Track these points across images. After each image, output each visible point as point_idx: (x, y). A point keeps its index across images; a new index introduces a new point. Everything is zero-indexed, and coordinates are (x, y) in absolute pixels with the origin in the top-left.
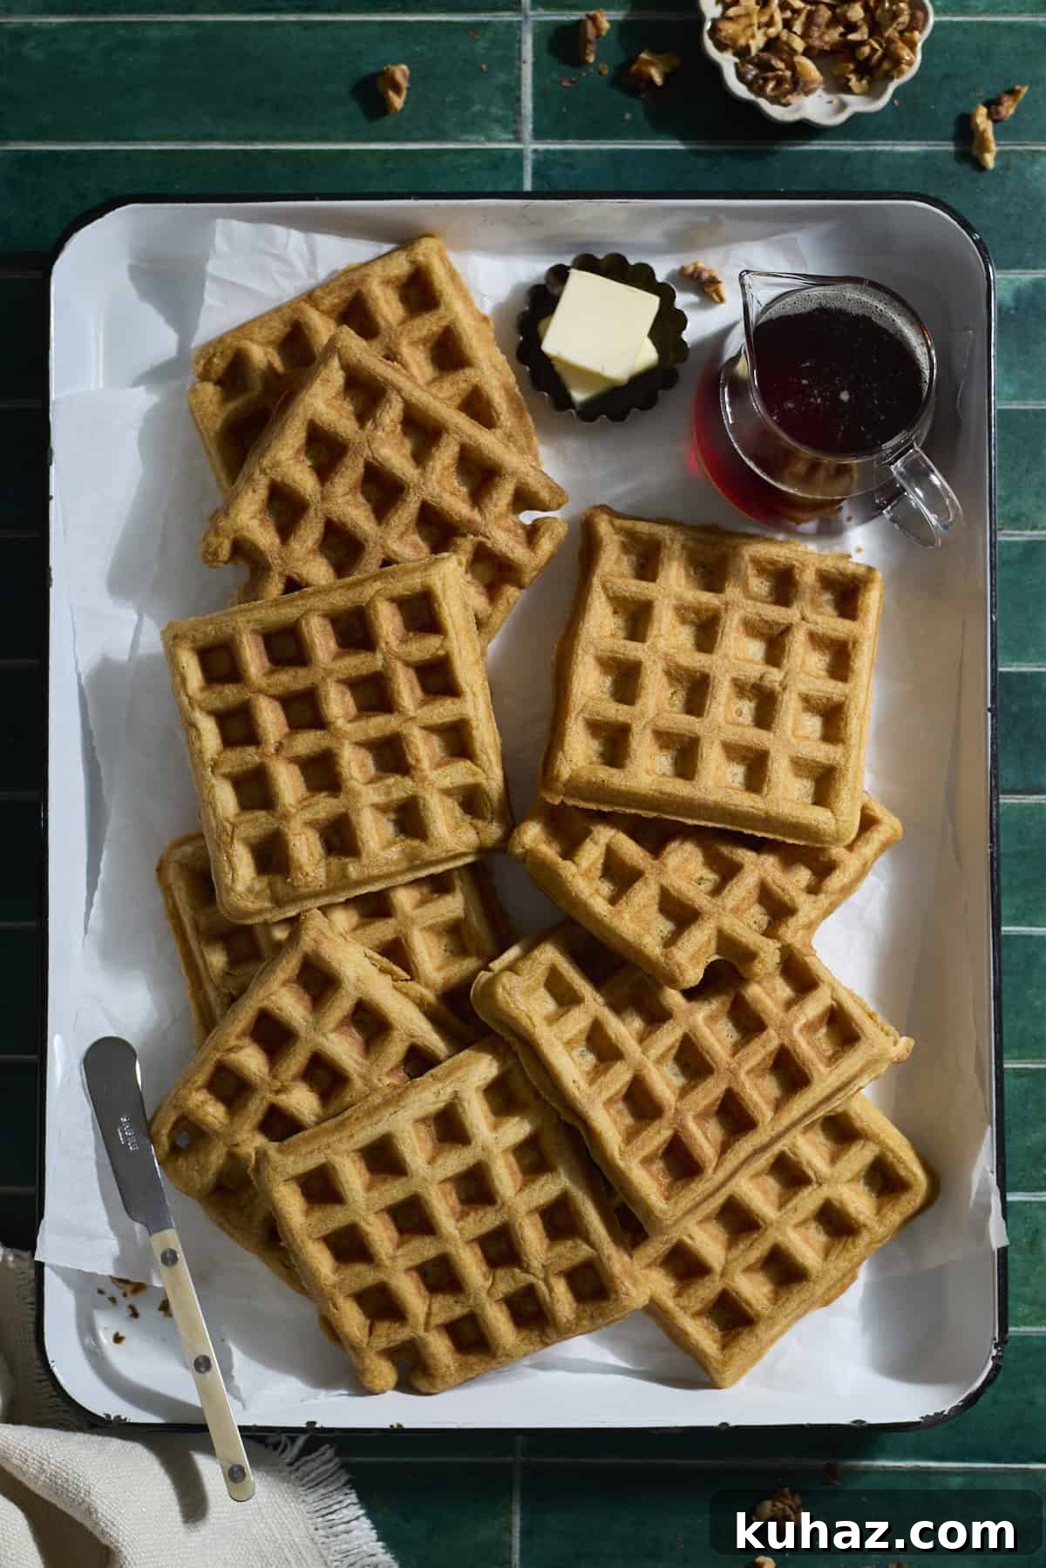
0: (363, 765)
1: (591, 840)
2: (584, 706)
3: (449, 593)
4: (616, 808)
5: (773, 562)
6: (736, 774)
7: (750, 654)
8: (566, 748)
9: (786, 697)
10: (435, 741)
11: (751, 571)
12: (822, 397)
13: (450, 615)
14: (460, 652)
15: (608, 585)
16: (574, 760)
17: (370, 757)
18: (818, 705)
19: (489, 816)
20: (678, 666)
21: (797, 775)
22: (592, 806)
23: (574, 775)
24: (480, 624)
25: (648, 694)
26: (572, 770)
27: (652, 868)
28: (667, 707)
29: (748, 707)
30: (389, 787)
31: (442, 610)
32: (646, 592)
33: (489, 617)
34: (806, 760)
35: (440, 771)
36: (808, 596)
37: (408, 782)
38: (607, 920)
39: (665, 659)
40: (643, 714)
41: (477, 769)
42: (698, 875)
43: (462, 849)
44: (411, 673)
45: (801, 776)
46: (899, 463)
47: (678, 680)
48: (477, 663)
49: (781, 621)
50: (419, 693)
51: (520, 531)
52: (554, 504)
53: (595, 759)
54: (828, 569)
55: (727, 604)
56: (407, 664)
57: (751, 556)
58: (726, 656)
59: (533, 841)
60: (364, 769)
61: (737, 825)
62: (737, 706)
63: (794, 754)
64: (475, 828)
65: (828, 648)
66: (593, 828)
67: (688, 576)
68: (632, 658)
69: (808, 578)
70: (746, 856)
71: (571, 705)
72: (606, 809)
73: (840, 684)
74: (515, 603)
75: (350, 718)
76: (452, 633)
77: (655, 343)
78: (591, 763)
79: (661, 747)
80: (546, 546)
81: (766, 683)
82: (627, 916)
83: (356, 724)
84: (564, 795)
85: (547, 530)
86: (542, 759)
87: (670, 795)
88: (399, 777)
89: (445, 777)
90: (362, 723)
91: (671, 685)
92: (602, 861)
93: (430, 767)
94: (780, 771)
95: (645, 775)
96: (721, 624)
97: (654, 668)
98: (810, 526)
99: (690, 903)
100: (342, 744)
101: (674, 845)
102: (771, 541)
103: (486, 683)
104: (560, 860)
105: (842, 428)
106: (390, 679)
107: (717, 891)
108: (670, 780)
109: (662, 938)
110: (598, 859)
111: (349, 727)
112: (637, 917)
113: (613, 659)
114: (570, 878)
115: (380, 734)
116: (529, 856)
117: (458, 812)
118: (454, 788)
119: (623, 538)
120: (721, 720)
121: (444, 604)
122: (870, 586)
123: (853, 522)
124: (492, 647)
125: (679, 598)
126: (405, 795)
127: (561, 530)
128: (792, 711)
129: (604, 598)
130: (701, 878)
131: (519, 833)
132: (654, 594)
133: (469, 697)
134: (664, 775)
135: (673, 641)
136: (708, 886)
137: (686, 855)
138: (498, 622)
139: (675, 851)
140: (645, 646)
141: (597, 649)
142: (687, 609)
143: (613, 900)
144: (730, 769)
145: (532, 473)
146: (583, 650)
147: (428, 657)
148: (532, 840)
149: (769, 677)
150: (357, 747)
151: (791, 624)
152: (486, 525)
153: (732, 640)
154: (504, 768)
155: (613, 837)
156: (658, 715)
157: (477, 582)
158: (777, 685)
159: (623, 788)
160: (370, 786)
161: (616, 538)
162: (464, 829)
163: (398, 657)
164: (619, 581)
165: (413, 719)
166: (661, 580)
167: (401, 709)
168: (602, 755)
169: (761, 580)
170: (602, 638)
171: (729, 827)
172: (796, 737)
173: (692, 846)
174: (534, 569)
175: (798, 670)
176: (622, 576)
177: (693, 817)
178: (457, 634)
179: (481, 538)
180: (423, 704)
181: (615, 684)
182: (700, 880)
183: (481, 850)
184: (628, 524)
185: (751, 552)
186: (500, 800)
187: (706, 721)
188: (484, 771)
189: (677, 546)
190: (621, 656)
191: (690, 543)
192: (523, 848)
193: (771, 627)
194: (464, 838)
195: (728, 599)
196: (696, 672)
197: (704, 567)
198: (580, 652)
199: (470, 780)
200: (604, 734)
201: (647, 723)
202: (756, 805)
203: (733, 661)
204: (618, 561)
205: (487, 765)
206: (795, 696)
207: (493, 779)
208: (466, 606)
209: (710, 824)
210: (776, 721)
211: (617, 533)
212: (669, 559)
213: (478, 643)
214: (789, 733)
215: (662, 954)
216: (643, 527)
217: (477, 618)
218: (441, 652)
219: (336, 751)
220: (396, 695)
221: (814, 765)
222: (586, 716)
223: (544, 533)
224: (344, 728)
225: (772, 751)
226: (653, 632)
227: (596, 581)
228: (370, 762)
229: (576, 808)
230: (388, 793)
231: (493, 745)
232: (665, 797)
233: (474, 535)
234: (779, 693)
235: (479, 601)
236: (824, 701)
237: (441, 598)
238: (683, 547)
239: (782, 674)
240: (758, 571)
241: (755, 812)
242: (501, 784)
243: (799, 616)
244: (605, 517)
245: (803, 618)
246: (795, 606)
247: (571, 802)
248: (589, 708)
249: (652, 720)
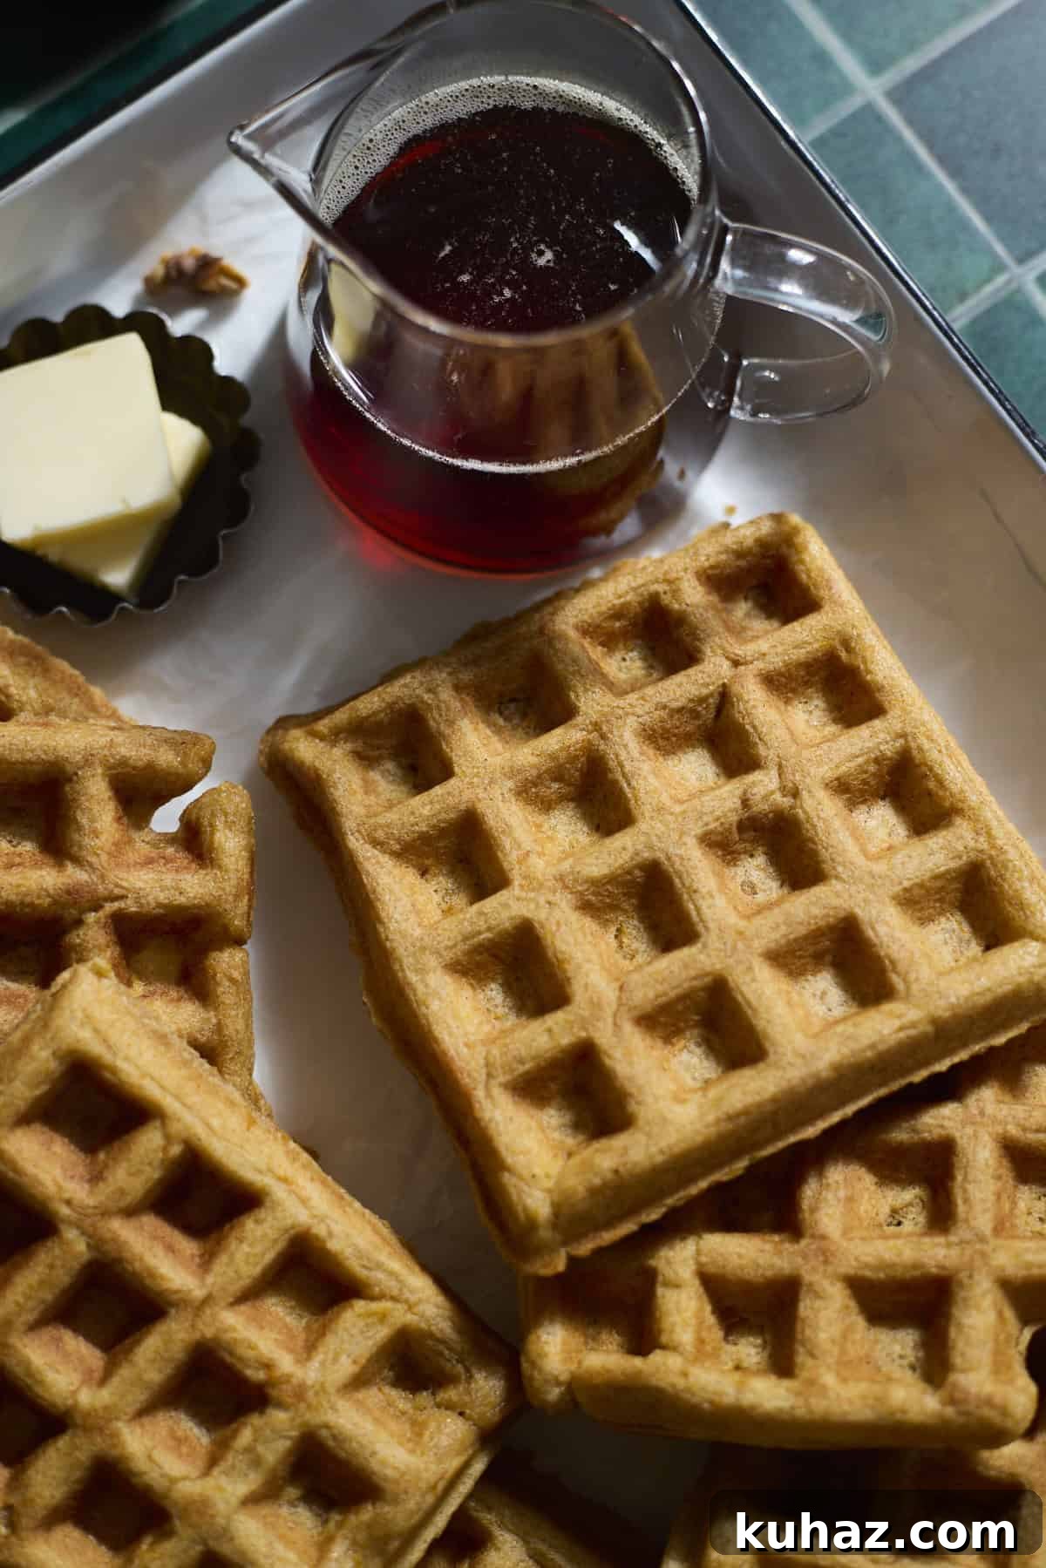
0: (179, 1441)
1: (667, 1284)
2: (487, 1065)
3: (114, 1036)
4: (670, 1201)
5: (617, 614)
6: (824, 993)
7: (693, 783)
8: (509, 1160)
9: (808, 802)
10: (276, 1308)
11: (596, 653)
12: (509, 284)
13: (144, 1075)
14: (208, 1126)
15: (380, 835)
16: (537, 1171)
17: (183, 1416)
18: (865, 782)
19: (460, 1368)
20: (594, 883)
21: (924, 921)
22: (628, 1227)
23: (556, 1199)
24: (210, 1052)
25: (579, 967)
26: (549, 1191)
27: (805, 1257)
28: (626, 964)
29: (755, 869)
30: (249, 1450)
31: (124, 1077)
32: (450, 801)
33: (219, 1028)
34: (921, 885)
35: (318, 1358)
36: (715, 624)
37: (279, 1417)
38: (801, 1412)
39: (566, 887)
40: (596, 1005)
41: (385, 1305)
42: (886, 1210)
43: (455, 1463)
44: (150, 1221)
45: (931, 919)
46: (725, 265)
47: (614, 907)
48: (251, 1122)
49: (705, 691)
50: (188, 1246)
51: (170, 850)
52: (194, 766)
53: (570, 1141)
54: (712, 561)
55: (596, 726)
56: (130, 1212)
57: (576, 628)
58: (660, 809)
59: (568, 1356)
60: (184, 1450)
61: (894, 1078)
62: (739, 880)
63: (897, 889)
64: (449, 1406)
65: (807, 684)
66: (653, 1263)
67: (498, 731)
68: (508, 925)
69: (693, 596)
70: (941, 1120)
71: (465, 1080)
72: (654, 1215)
73: (877, 723)
74: (246, 974)
75: (97, 1375)
76: (168, 1103)
77: (182, 413)
78: (570, 1155)
79: (667, 1040)
80: (231, 843)
81: (760, 807)
82: (829, 1379)
83: (115, 1381)
84: (565, 1243)
85: (213, 815)
86: (480, 1206)
87: (746, 1112)
88: (255, 1420)
89: (335, 1360)
90: (125, 1372)
91: (605, 924)
92: (708, 1308)
93: (298, 1361)
94: (898, 934)
95: (678, 1109)
96: (612, 764)
97: (557, 914)
98: (629, 526)
99: (917, 1273)
100: (115, 1435)
101: (809, 1191)
102: (588, 585)
103: (292, 1145)
104: (637, 1362)
105: (578, 308)
106: (119, 1261)
107: (941, 1215)
108: (724, 1085)
109: (913, 1368)
110: (701, 1310)
111: (105, 1396)
112: (846, 1367)
113: (480, 949)
114: (681, 1383)
115: (169, 1371)
116: (579, 1390)
117: (400, 1399)
118: (364, 1368)
119: (349, 746)
120: (733, 919)
121: (121, 1064)
122: (799, 540)
123: (690, 474)
124: (262, 1074)
125: (512, 773)
126: (288, 1443)
127: (239, 802)
128: (837, 824)
129: (386, 860)
130: (894, 1212)
131: (533, 1364)
132: (467, 795)
133: (279, 1192)
134: (707, 1082)
135: (552, 849)
136: (915, 1219)
137: (842, 1194)
138: (240, 1025)
139: (817, 1199)
140: (516, 889)
141: (438, 953)
142: (537, 781)
143: (782, 1364)
144: (807, 994)
145: (119, 737)
146: (416, 971)
147: (157, 1175)
148: (565, 1361)
149: (758, 792)
150: (146, 1420)
151: (724, 685)
152: (102, 877)
153: (652, 779)
154: (426, 1268)
155: (698, 1252)
156: (621, 988)
157: (159, 987)
158: (778, 797)
159: (659, 1159)
160: (216, 1471)
161: (337, 752)
162: (432, 1426)
163: (106, 1213)
164: (392, 817)
165: (207, 1300)
166: (460, 765)
167: (175, 1297)
168: (577, 1126)
169: (618, 656)
170: (434, 926)
171: (883, 1092)
172: (877, 858)
173: (840, 1167)
174: (237, 897)
175: (793, 749)
176: (390, 806)
177: (811, 1121)
178: (177, 1097)
179: (110, 907)
180: (206, 1262)
181: (509, 988)
182: (896, 1218)
183: (488, 1438)
184: (341, 716)
185: (572, 621)
186: (459, 1330)
187: (711, 939)
188: (394, 1299)
189: (446, 694)
190: (489, 935)
191: (466, 676)
192: (558, 1383)
193: (695, 714)
194: (445, 1441)
195: (595, 717)
196: (629, 872)
197: (513, 700)
198: (413, 978)
199: (382, 1333)
200: (553, 1087)
201: (615, 1015)
202: (905, 1020)
203: (678, 809)
204: (368, 788)
205: (391, 1285)
206: (822, 795)
207: (420, 1301)
208: (162, 1038)
209: (850, 1110)
210: (824, 854)
211: (334, 744)
212: (451, 723)
213: (230, 1088)
214: (860, 860)
215: (944, 1403)
216: (370, 704)
217: (196, 1048)
218: (176, 1150)
219: (115, 1452)
220: (148, 1282)
221: (939, 884)
222: (502, 1079)
223: (211, 825)
224: (98, 1404)
225: (858, 911)
226: (510, 857)
227: (356, 844)
228: (188, 1426)
229: (599, 1252)
230: (256, 1462)
231: (378, 1241)
232: (742, 1120)
233: (96, 910)
234: (792, 808)
235: (184, 1015)
236: (872, 768)
237: (107, 1057)
238: (458, 688)
239: (774, 773)
240: (603, 644)
241: (912, 1032)
242: (440, 1299)
243: (726, 664)
244: (296, 733)
245: (736, 663)
246: (708, 652)
247: (585, 1248)
248: (499, 1062)
249: (620, 1005)
